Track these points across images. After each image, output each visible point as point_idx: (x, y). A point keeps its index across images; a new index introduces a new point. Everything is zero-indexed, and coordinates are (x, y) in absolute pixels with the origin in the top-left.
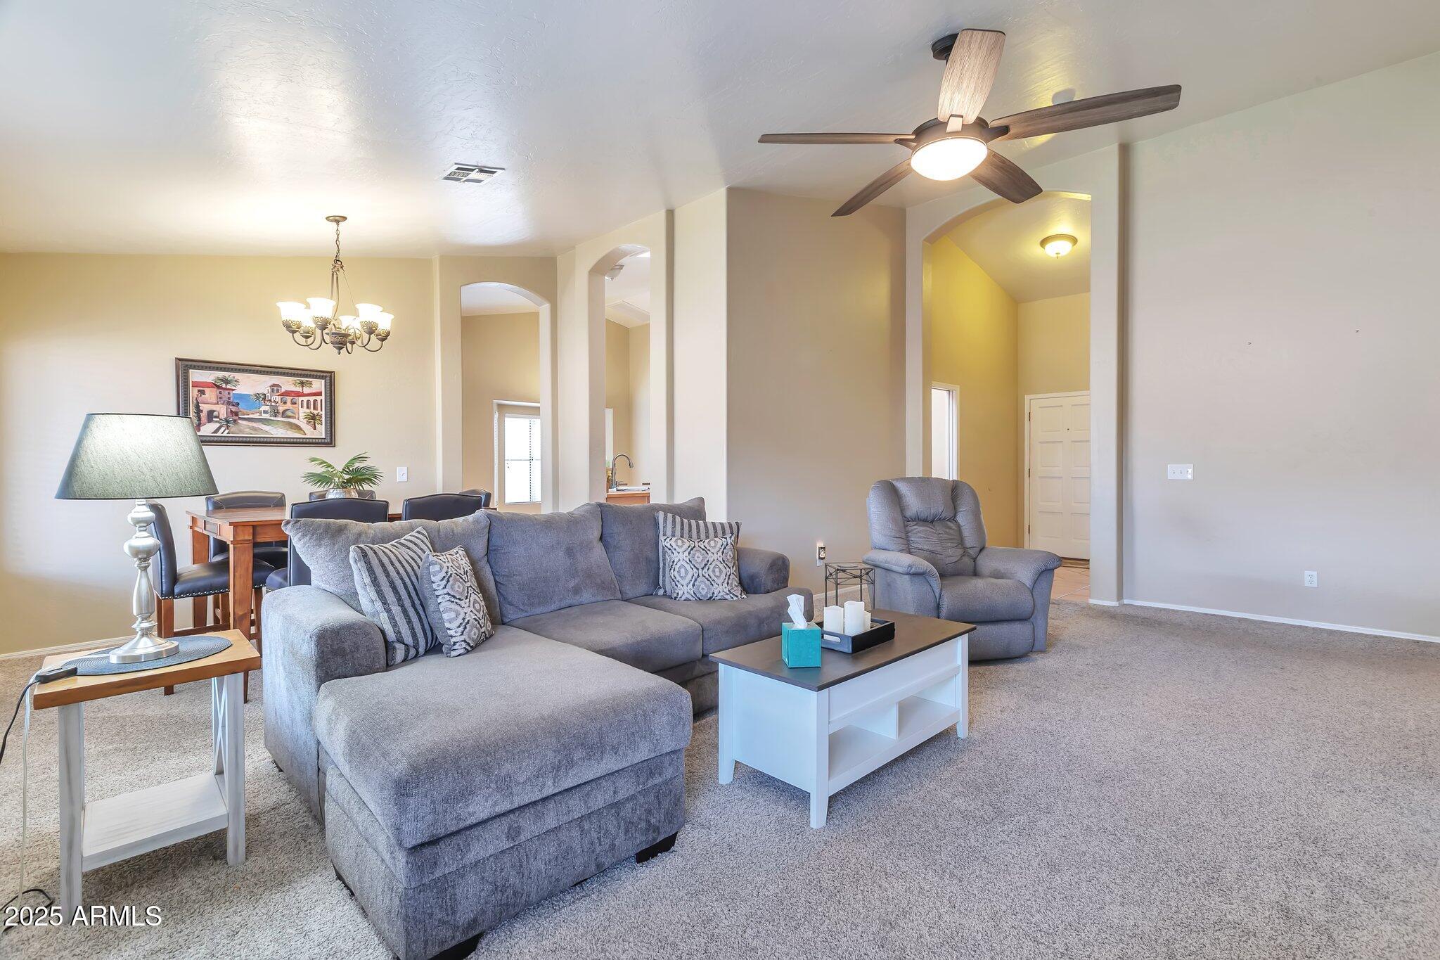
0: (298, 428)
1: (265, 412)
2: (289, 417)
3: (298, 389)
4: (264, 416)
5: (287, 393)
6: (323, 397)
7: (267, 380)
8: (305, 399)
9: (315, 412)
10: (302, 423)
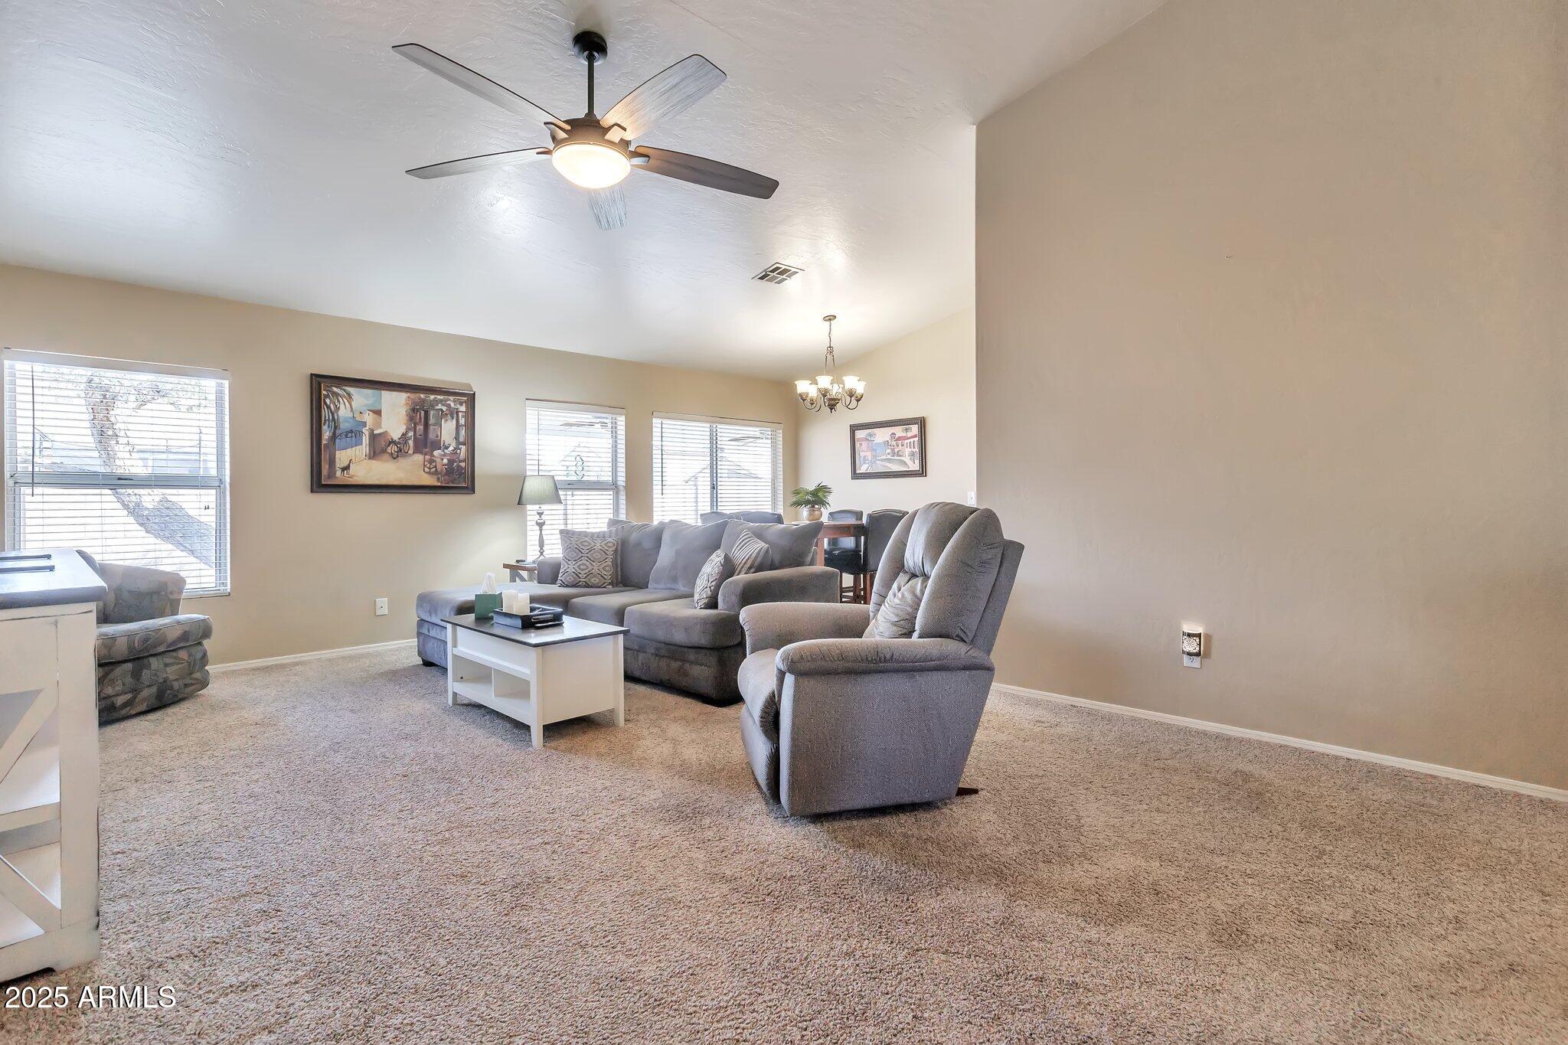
0: (905, 463)
1: (889, 454)
2: (900, 456)
3: (904, 434)
4: (889, 457)
5: (899, 438)
6: (917, 439)
7: (888, 431)
8: (908, 441)
9: (914, 450)
10: (907, 459)
